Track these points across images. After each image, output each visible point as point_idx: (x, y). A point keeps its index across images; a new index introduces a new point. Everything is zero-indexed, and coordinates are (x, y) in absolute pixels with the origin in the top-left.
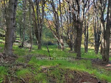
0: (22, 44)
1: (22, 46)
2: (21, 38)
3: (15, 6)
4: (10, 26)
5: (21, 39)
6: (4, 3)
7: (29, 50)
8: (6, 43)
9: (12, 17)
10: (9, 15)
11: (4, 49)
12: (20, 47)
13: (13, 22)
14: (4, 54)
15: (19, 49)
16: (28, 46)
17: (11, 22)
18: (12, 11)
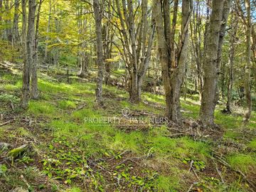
0: (228, 107)
1: (229, 110)
2: (223, 96)
3: (221, 37)
4: (211, 74)
5: (223, 99)
6: (196, 38)
7: (244, 119)
8: (203, 104)
9: (215, 58)
10: (210, 54)
11: (200, 114)
12: (224, 111)
13: (217, 66)
14: (200, 123)
15: (223, 116)
16: (238, 112)
17: (213, 66)
18: (215, 47)
